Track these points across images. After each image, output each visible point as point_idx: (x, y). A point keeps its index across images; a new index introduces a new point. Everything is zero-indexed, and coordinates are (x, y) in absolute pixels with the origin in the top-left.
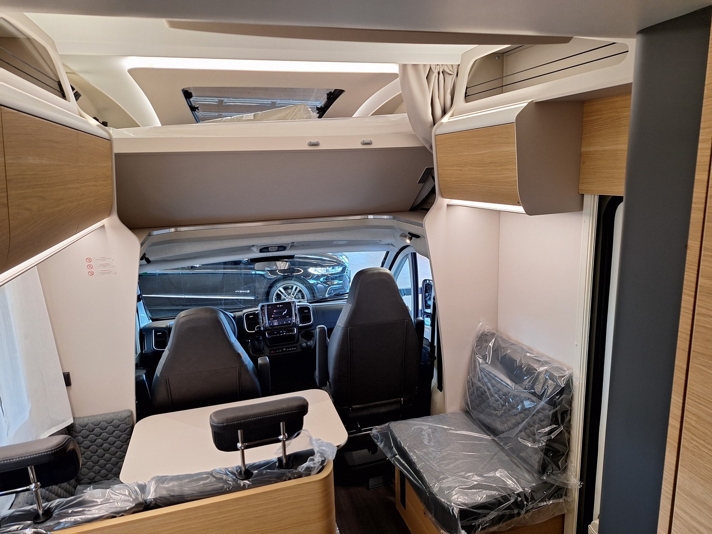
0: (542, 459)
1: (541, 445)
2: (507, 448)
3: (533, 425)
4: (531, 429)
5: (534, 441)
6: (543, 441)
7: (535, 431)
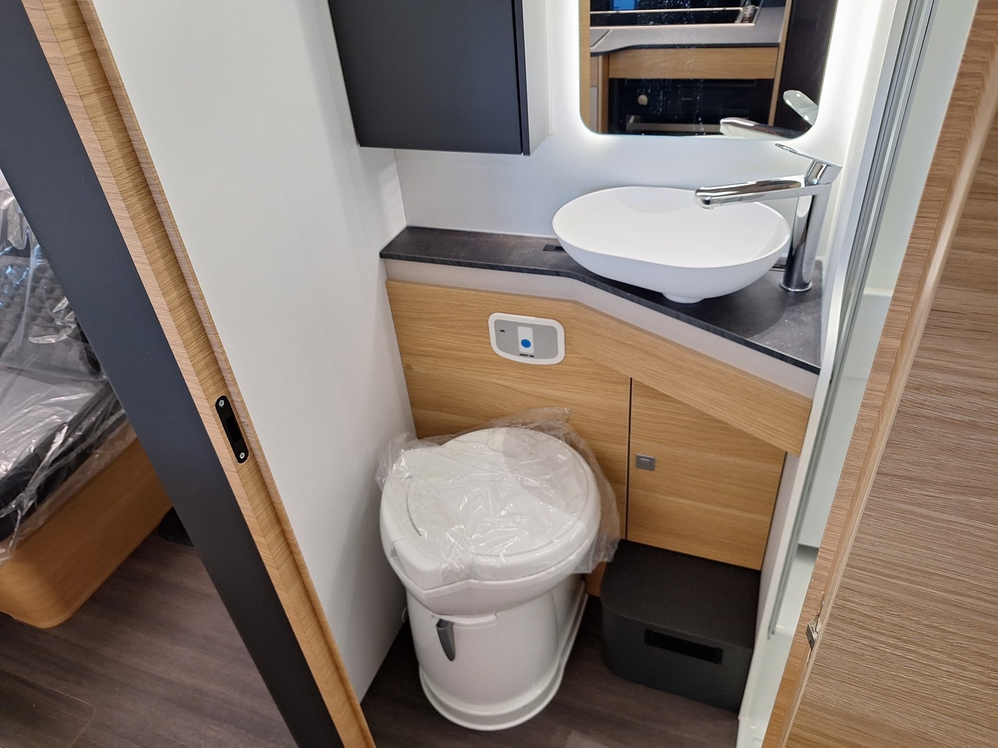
0: (84, 351)
1: (70, 332)
2: (27, 368)
3: (42, 305)
4: (43, 313)
5: (57, 330)
6: (70, 322)
7: (50, 313)
